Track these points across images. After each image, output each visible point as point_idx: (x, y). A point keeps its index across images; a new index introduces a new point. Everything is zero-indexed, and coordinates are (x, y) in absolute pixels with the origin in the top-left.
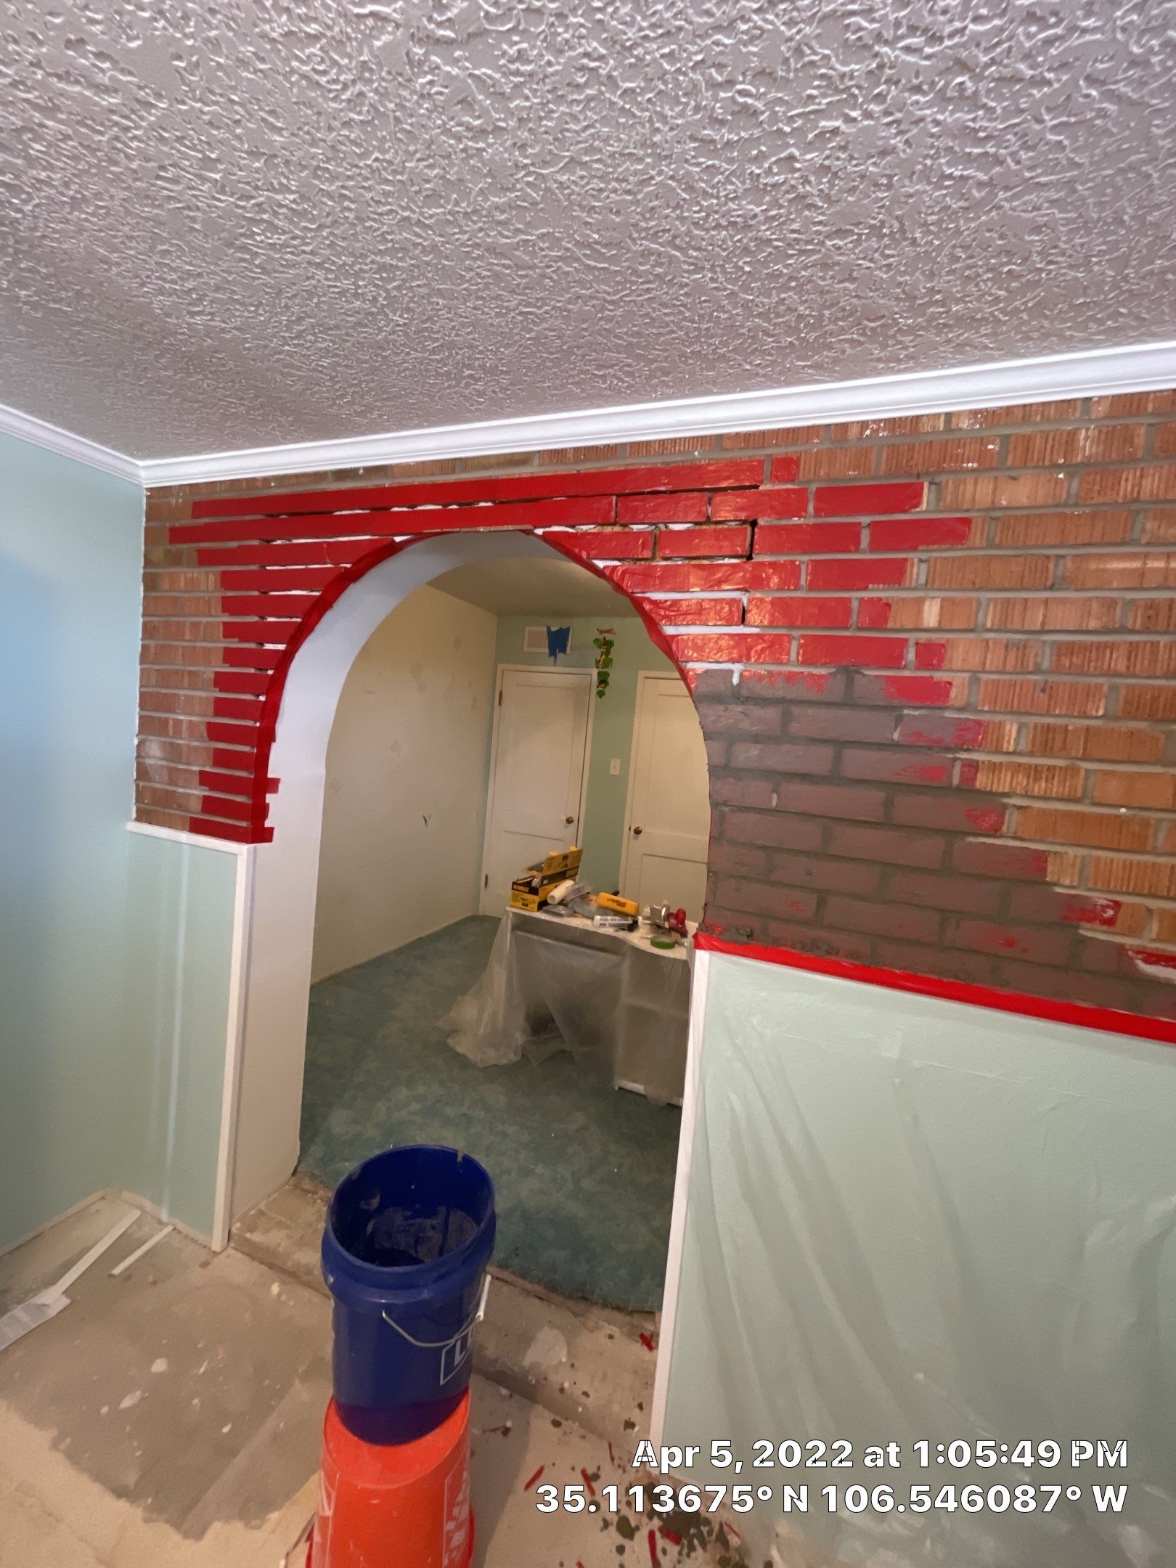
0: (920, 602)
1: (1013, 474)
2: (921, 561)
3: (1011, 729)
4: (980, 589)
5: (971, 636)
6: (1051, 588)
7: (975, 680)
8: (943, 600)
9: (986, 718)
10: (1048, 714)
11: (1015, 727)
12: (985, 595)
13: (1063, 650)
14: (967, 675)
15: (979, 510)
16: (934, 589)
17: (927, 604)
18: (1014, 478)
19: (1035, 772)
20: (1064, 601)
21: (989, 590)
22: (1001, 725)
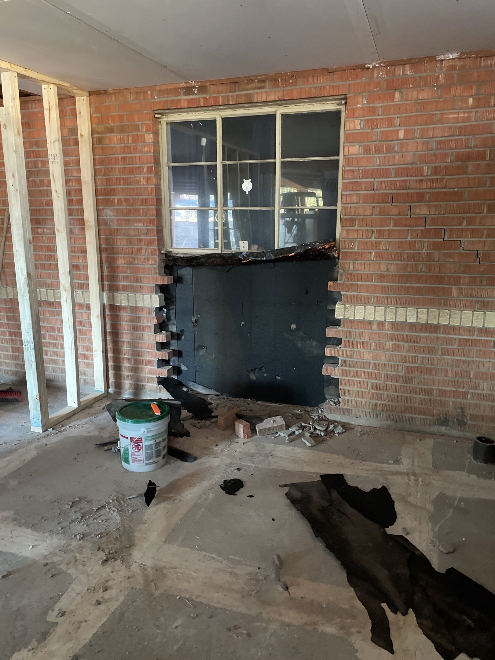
0: (398, 131)
1: (423, 88)
2: (397, 117)
3: (426, 169)
4: (415, 126)
5: (413, 140)
6: (435, 124)
7: (414, 155)
8: (405, 129)
9: (418, 166)
10: (435, 163)
11: (427, 168)
12: (416, 127)
13: (439, 143)
14: (412, 153)
15: (414, 100)
16: (401, 126)
17: (400, 131)
18: (423, 90)
19: (433, 181)
20: (438, 128)
21: (418, 126)
22: (422, 168)
